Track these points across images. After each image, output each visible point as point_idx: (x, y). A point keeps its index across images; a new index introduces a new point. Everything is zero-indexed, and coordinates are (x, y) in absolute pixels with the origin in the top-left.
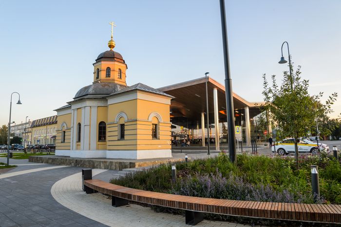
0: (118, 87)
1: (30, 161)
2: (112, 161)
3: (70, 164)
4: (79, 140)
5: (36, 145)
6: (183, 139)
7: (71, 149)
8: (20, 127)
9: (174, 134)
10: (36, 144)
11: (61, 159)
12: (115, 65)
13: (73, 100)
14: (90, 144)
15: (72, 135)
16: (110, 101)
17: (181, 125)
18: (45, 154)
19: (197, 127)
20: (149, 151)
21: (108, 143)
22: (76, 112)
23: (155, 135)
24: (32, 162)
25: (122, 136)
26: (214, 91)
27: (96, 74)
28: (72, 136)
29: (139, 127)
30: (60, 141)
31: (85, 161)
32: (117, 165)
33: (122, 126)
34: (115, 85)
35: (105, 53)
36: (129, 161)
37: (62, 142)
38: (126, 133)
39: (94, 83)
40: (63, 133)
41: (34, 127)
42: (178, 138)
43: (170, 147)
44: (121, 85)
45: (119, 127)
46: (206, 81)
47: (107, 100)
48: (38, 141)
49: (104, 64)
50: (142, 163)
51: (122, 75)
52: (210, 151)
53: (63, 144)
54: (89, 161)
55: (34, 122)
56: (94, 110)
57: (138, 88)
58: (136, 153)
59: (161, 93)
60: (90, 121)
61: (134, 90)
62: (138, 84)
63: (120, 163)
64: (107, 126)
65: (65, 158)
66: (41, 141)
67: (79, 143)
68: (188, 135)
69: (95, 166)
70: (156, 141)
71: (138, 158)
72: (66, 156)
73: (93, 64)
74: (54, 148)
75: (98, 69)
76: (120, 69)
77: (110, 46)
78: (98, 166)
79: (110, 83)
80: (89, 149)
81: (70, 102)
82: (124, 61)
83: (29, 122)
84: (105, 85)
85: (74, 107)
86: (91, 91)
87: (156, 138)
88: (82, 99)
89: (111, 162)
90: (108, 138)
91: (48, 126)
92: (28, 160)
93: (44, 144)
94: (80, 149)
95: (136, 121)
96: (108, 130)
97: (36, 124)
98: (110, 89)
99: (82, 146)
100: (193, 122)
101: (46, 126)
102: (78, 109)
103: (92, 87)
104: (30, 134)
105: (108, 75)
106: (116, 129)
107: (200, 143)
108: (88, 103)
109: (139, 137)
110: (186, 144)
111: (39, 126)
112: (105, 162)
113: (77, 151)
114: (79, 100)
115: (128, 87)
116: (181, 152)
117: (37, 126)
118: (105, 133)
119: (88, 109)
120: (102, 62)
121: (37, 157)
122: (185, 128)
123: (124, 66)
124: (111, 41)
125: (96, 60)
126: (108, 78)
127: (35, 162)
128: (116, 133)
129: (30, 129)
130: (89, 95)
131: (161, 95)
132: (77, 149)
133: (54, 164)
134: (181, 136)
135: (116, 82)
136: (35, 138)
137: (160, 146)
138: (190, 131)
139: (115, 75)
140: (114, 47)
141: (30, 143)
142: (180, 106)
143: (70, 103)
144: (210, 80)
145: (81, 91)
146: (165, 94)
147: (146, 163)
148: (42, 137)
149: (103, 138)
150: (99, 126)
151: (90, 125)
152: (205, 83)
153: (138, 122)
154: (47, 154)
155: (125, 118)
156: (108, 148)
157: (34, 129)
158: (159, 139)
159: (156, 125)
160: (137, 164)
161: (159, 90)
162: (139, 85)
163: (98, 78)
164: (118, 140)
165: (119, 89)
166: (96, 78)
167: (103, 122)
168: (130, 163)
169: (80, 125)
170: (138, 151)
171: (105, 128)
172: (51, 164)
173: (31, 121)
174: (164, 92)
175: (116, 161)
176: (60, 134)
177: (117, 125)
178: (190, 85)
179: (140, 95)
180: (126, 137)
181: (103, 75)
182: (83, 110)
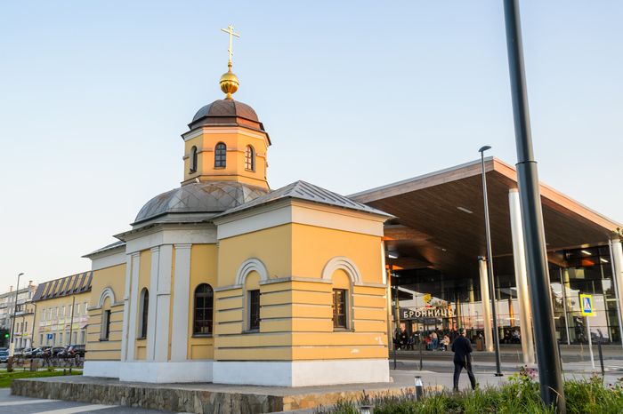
0: (246, 192)
1: (13, 394)
2: (222, 390)
3: (117, 399)
4: (144, 334)
5: (43, 349)
6: (432, 328)
7: (123, 358)
8: (6, 300)
9: (406, 316)
10: (44, 344)
11: (95, 386)
12: (238, 137)
13: (131, 228)
14: (170, 345)
15: (127, 320)
16: (225, 230)
17: (424, 291)
18: (58, 374)
19: (468, 296)
20: (326, 362)
21: (218, 342)
22: (136, 260)
23: (341, 320)
24: (20, 395)
25: (254, 323)
26: (511, 195)
27: (190, 161)
28: (125, 323)
29: (296, 296)
30: (97, 337)
31: (153, 393)
32: (237, 403)
33: (255, 295)
34: (238, 188)
35: (212, 106)
36: (267, 393)
37: (101, 340)
38: (263, 313)
39: (184, 184)
40: (105, 315)
41: (42, 299)
42: (416, 327)
43: (386, 352)
44: (253, 189)
45: (247, 298)
46: (483, 171)
47: (216, 228)
48: (50, 337)
49: (211, 136)
50: (302, 397)
51: (258, 161)
52: (503, 365)
53: (104, 346)
54: (165, 392)
55: (42, 286)
56: (184, 255)
57: (293, 194)
58: (290, 370)
59: (357, 207)
60: (172, 284)
61: (284, 200)
62: (296, 184)
63: (244, 398)
64: (216, 296)
65: (104, 384)
66: (58, 336)
67: (142, 343)
68: (446, 320)
69: (180, 405)
70: (343, 337)
71: (294, 384)
72: (109, 379)
73: (183, 136)
74: (82, 354)
75: (195, 148)
76: (250, 147)
77: (227, 88)
78: (187, 406)
79: (224, 183)
80: (169, 359)
81: (124, 234)
82: (261, 125)
83: (31, 287)
84: (211, 189)
85: (133, 246)
86: (174, 204)
87: (346, 328)
88: (152, 226)
89: (220, 394)
90: (217, 329)
91: (77, 297)
92: (8, 390)
93: (64, 345)
94: (144, 359)
95: (290, 281)
96: (217, 305)
97: (46, 294)
98: (224, 199)
99: (149, 350)
100: (458, 284)
101: (72, 298)
102: (141, 251)
103: (179, 195)
104: (29, 319)
105: (220, 162)
106: (238, 303)
107: (478, 341)
108: (168, 236)
109: (296, 324)
110: (439, 345)
111: (55, 297)
112: (205, 394)
113: (138, 364)
114: (144, 228)
115: (272, 192)
116: (421, 367)
117: (48, 298)
118: (210, 314)
119: (167, 251)
120: (206, 131)
121: (34, 383)
122: (435, 300)
123: (262, 137)
124: (229, 74)
125: (190, 126)
126: (220, 171)
127: (28, 396)
128: (238, 315)
129: (31, 307)
130: (169, 216)
131: (356, 210)
132: (137, 358)
133: (75, 401)
134: (426, 321)
135: (240, 180)
136: (42, 330)
137: (355, 351)
138: (453, 306)
139: (236, 163)
140: (234, 90)
141: (28, 341)
142: (419, 240)
143: (123, 237)
144: (497, 168)
145: (151, 204)
146: (367, 208)
147: (312, 398)
148: (61, 328)
149: (207, 329)
150: (195, 295)
151: (171, 294)
152: (481, 175)
153: (294, 285)
154: (65, 373)
155: (262, 275)
156: (218, 354)
157: (41, 305)
158: (353, 330)
159: (344, 292)
160: (287, 402)
161: (354, 198)
162: (298, 187)
163: (193, 170)
164: (244, 333)
165: (247, 199)
166: (189, 171)
167: (207, 285)
168: (270, 398)
169: (146, 293)
170: (293, 363)
171: (210, 301)
172: (69, 400)
173: (36, 284)
174: (369, 204)
175: (233, 391)
176: (98, 319)
177: (240, 293)
178: (441, 182)
179: (298, 214)
180: (263, 326)
181: (207, 163)
182: (154, 255)
